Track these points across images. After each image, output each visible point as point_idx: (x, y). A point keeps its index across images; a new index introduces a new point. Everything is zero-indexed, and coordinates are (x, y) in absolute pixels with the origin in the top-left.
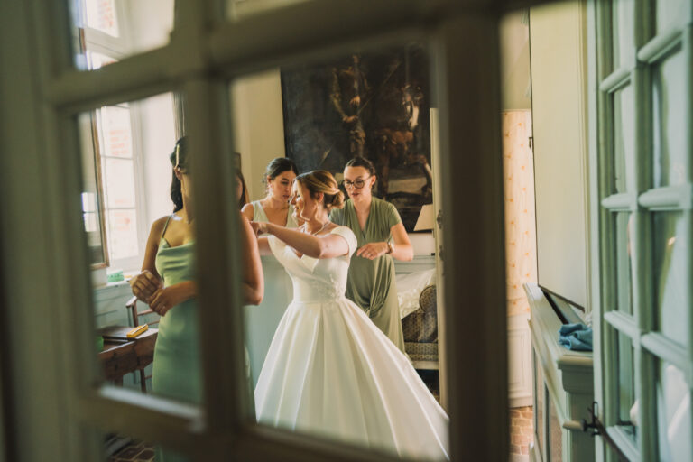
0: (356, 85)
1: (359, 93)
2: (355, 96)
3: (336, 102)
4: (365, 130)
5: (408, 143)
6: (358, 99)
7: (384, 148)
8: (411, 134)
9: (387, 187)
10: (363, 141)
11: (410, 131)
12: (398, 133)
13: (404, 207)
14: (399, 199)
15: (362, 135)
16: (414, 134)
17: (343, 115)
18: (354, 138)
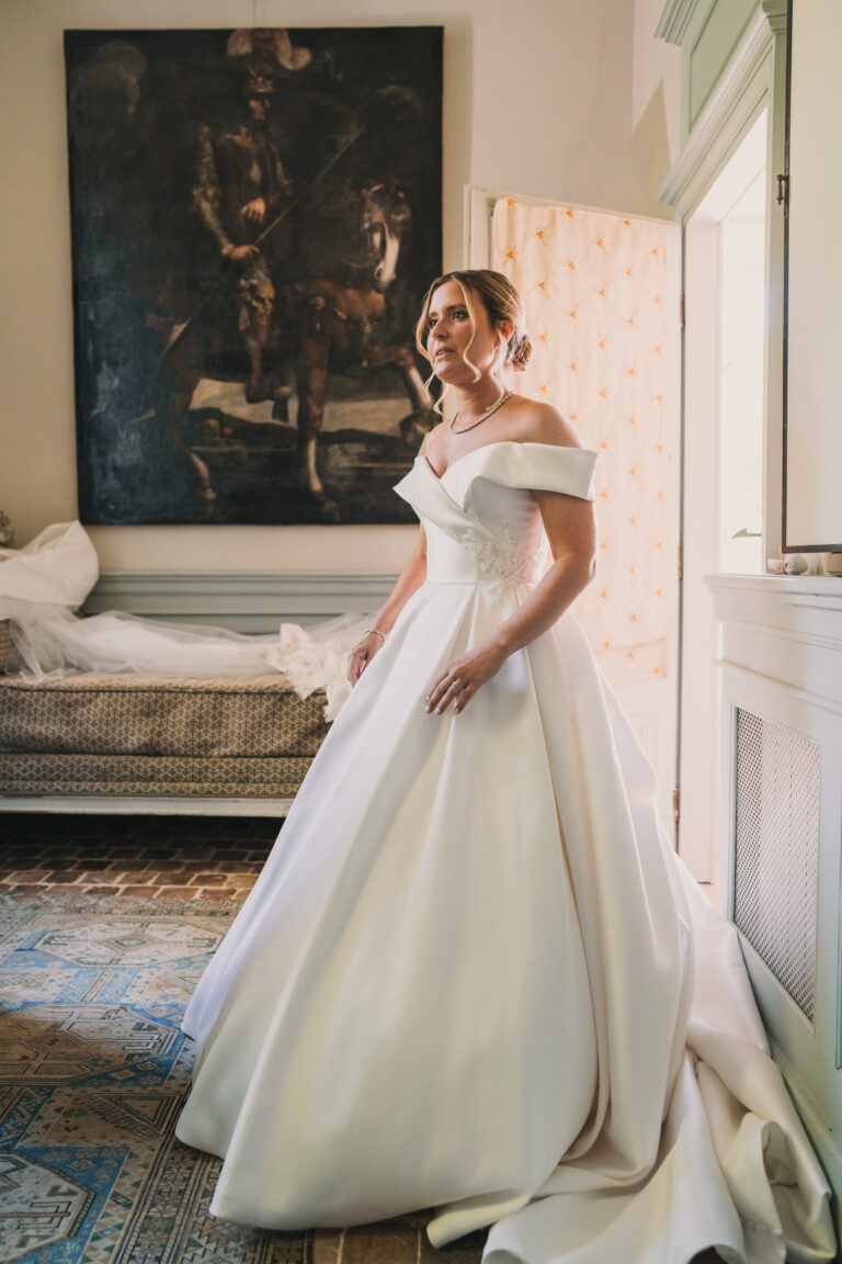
0: (255, 173)
1: (263, 191)
2: (252, 199)
3: (206, 206)
4: (275, 283)
5: (372, 318)
6: (259, 206)
7: (318, 326)
8: (380, 297)
9: (321, 417)
10: (269, 306)
11: (379, 291)
12: (351, 294)
13: (357, 464)
14: (347, 446)
15: (268, 291)
16: (386, 299)
17: (224, 241)
18: (249, 298)
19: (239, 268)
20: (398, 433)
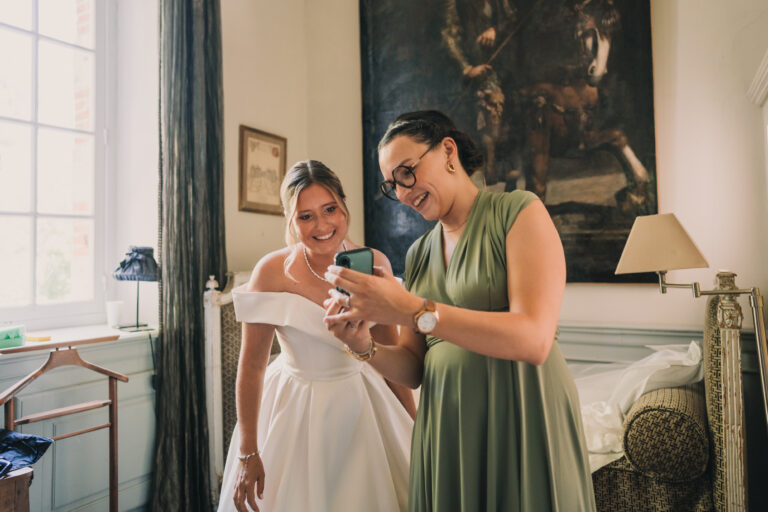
0: (487, 10)
1: (494, 22)
2: (485, 29)
3: (451, 42)
4: (505, 87)
5: (587, 108)
6: (491, 34)
7: (540, 120)
8: (594, 90)
9: (544, 193)
10: (500, 108)
11: (592, 85)
12: (569, 91)
13: (577, 231)
14: (568, 216)
15: (499, 98)
16: (599, 91)
17: (465, 64)
18: (484, 104)
19: (477, 83)
20: (614, 203)
